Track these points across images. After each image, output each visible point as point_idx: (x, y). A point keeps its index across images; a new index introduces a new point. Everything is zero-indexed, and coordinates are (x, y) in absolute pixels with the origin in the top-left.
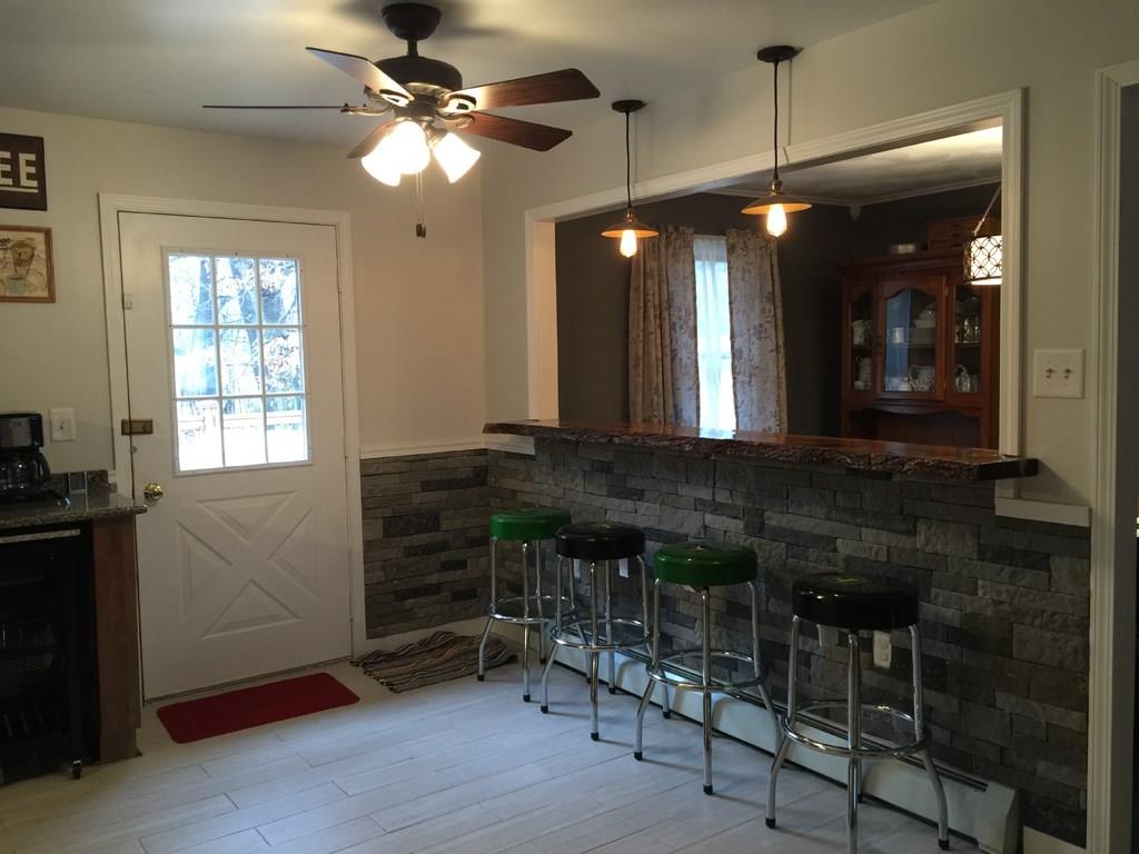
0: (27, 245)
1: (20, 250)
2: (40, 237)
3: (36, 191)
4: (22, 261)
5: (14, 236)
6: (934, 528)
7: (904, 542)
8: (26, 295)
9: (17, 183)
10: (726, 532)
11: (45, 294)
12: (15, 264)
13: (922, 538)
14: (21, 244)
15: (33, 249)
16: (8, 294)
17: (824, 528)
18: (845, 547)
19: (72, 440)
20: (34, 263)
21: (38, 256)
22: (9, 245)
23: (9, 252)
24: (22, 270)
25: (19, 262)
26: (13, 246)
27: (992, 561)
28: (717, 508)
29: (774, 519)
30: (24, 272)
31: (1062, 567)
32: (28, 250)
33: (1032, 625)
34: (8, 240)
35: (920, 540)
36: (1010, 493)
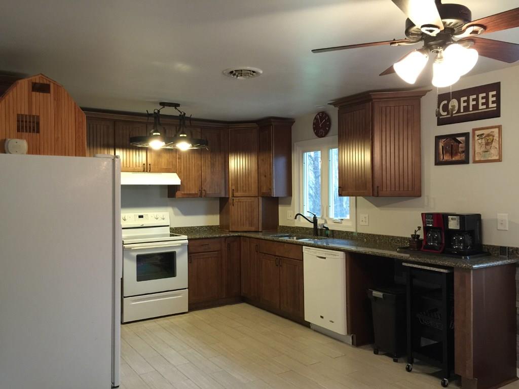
0: (491, 135)
1: (488, 138)
2: (496, 130)
3: (495, 109)
4: (489, 143)
5: (486, 132)
8: (490, 158)
9: (488, 107)
11: (497, 158)
12: (486, 145)
14: (488, 135)
15: (493, 136)
16: (482, 159)
19: (506, 230)
20: (493, 143)
21: (495, 140)
22: (484, 136)
23: (483, 139)
24: (488, 147)
25: (487, 144)
26: (485, 137)
30: (489, 148)
32: (491, 137)
34: (483, 134)
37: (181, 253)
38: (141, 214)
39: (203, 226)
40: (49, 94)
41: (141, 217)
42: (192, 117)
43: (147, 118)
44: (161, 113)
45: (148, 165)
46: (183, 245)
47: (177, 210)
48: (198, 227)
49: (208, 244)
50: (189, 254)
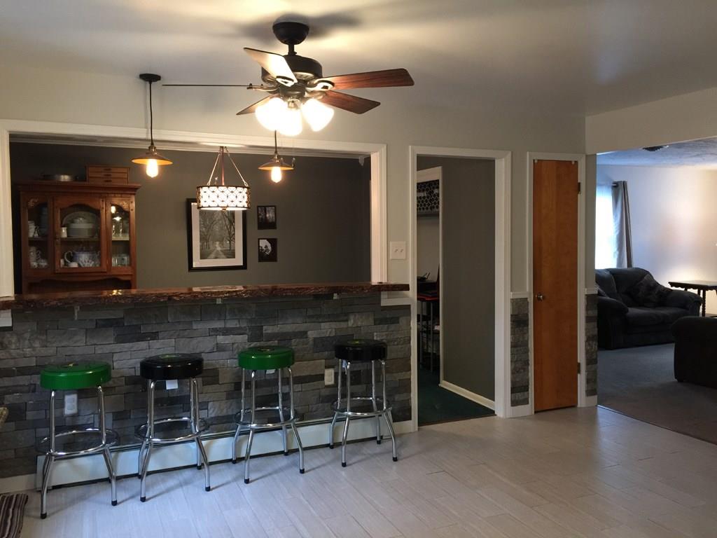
6: (357, 317)
7: (343, 325)
10: (233, 344)
13: (352, 321)
17: (301, 327)
18: (312, 334)
27: (379, 324)
28: (226, 332)
29: (268, 329)
31: (403, 320)
33: (394, 345)
35: (351, 323)
36: (386, 296)
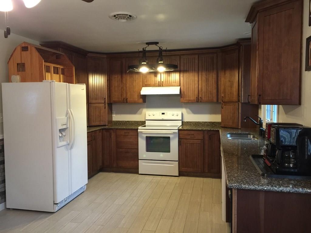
37: (174, 138)
38: (163, 112)
39: (207, 122)
40: (28, 51)
41: (163, 114)
42: (167, 49)
43: (138, 54)
44: (147, 49)
45: (162, 82)
46: (174, 133)
47: (189, 110)
48: (203, 122)
49: (193, 134)
50: (179, 139)
